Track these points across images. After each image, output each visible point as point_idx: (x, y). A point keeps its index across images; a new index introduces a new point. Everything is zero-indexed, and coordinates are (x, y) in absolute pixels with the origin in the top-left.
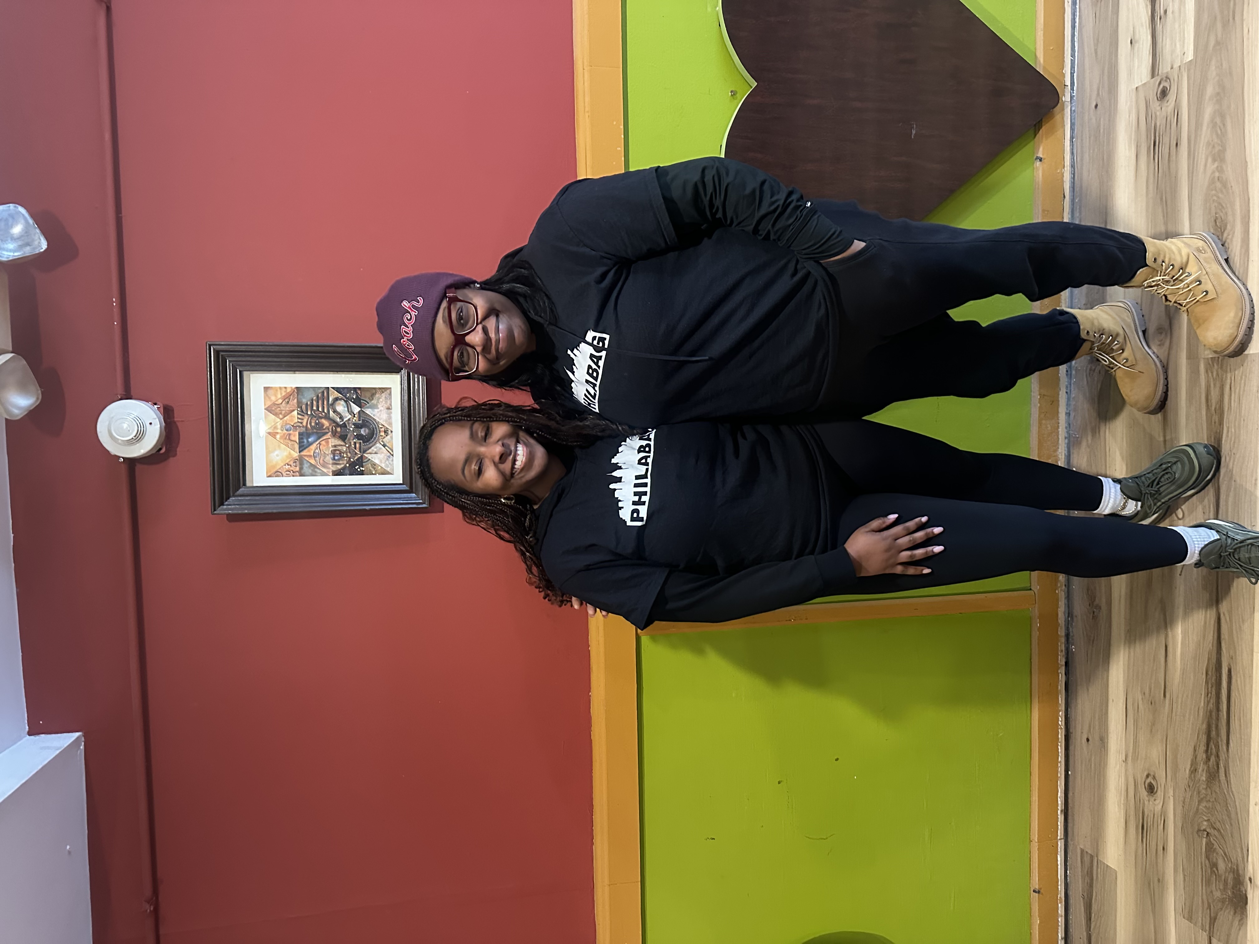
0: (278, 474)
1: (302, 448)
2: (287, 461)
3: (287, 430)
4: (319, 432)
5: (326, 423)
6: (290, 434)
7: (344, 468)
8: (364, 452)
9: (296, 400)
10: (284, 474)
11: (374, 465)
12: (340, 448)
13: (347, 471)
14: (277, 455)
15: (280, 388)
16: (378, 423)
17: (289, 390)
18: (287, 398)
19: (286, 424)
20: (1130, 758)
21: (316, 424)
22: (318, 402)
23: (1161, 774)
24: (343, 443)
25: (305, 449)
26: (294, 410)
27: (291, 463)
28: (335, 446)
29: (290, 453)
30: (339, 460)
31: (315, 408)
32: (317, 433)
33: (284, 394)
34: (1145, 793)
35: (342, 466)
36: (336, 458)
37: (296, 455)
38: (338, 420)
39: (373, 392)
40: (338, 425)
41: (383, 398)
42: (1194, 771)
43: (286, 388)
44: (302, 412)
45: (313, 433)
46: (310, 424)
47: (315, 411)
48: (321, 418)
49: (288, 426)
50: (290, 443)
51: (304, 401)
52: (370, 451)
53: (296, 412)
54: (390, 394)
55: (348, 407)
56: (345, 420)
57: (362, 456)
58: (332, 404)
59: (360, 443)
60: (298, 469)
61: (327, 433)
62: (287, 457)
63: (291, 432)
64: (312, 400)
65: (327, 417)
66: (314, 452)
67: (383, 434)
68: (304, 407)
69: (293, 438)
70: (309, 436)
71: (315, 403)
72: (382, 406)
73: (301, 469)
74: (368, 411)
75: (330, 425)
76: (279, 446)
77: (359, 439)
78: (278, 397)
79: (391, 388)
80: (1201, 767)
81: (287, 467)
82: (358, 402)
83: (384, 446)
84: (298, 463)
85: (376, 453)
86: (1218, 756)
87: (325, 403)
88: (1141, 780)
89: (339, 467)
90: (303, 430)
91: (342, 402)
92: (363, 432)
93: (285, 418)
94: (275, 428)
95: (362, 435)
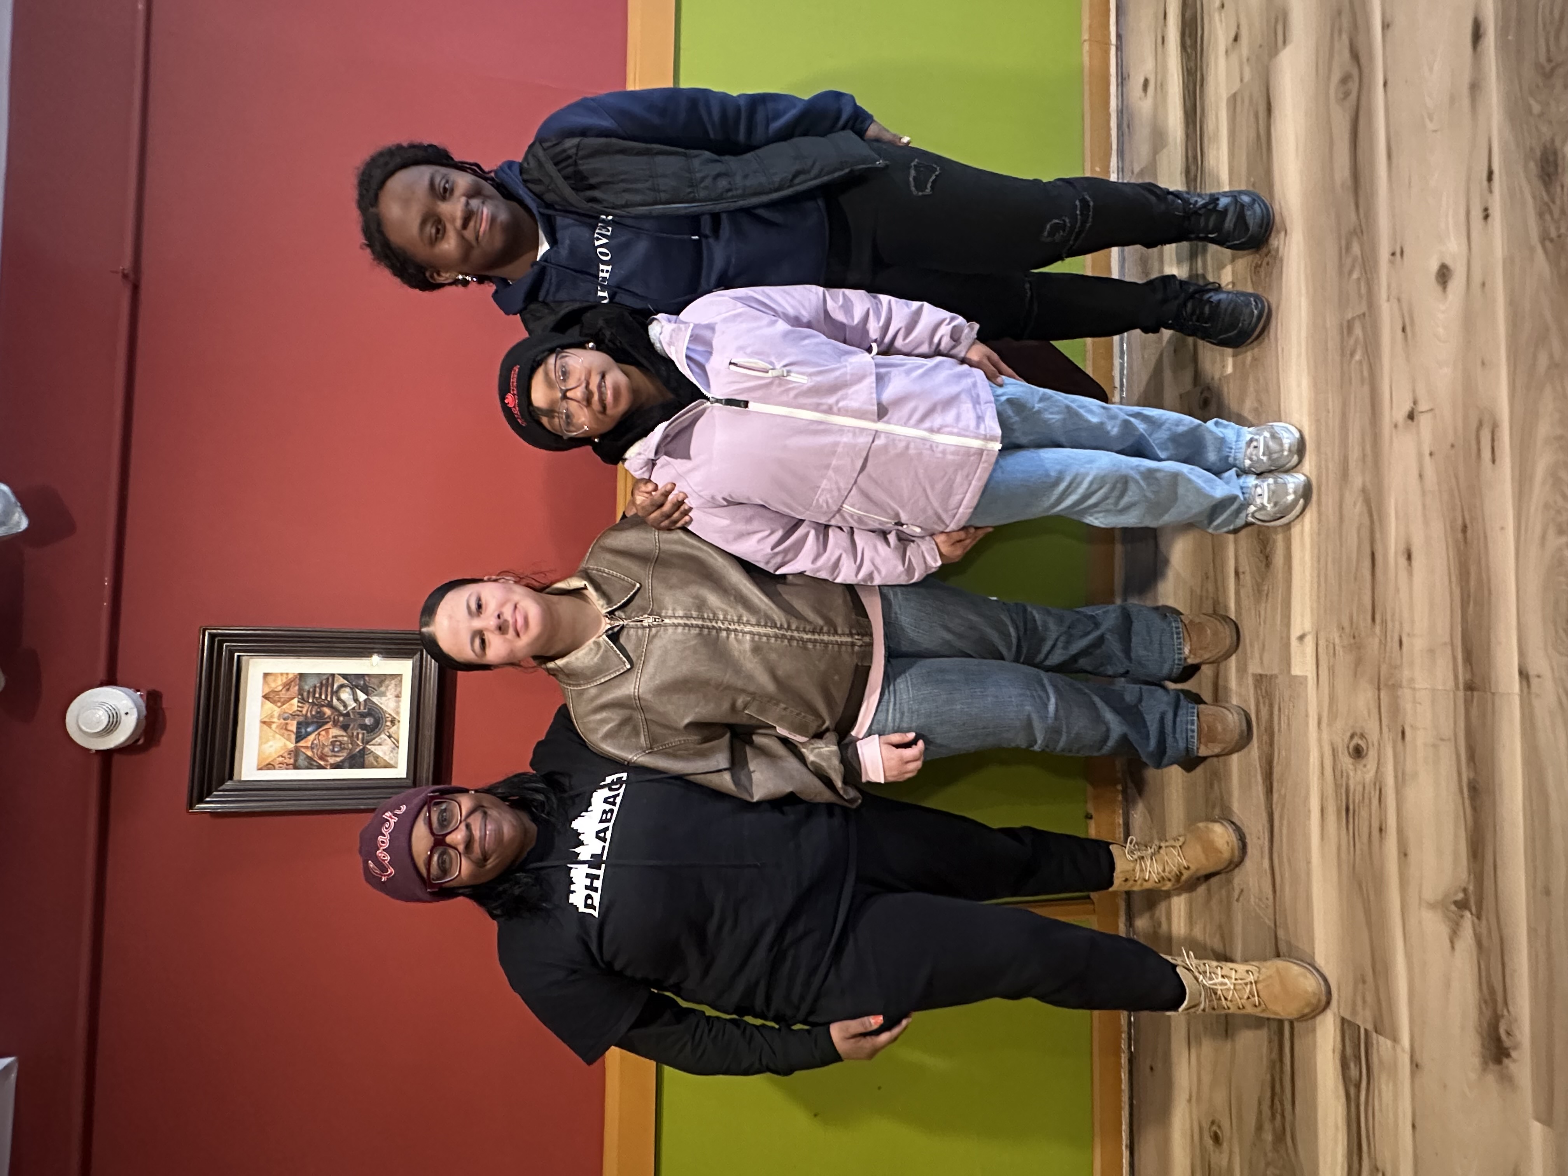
0: (270, 766)
1: (299, 737)
2: (281, 753)
3: (284, 719)
4: (319, 722)
5: (327, 711)
6: (287, 724)
7: (342, 762)
8: (367, 743)
9: (297, 688)
10: (277, 766)
11: (377, 757)
12: (340, 738)
13: (346, 764)
14: (271, 746)
15: (282, 674)
16: (385, 712)
17: (290, 676)
18: (287, 686)
19: (285, 713)
20: (1194, 1098)
21: (317, 713)
22: (321, 689)
23: (1226, 1124)
24: (344, 734)
25: (302, 739)
26: (293, 698)
27: (286, 755)
28: (336, 737)
29: (285, 745)
30: (338, 752)
31: (317, 695)
32: (317, 722)
33: (285, 680)
34: (1211, 1142)
35: (342, 758)
36: (336, 749)
37: (291, 745)
38: (342, 708)
39: (382, 679)
40: (341, 714)
41: (393, 685)
42: (1259, 1128)
43: (287, 674)
44: (303, 699)
45: (313, 723)
46: (311, 711)
47: (317, 698)
48: (323, 706)
49: (286, 715)
50: (286, 733)
51: (307, 688)
52: (373, 742)
53: (296, 700)
54: (401, 681)
55: (354, 695)
56: (349, 708)
57: (364, 748)
58: (337, 692)
59: (363, 734)
60: (292, 761)
61: (328, 722)
62: (281, 748)
63: (289, 721)
64: (315, 687)
65: (330, 705)
66: (312, 743)
67: (389, 724)
68: (305, 694)
69: (290, 728)
70: (308, 724)
71: (318, 690)
72: (391, 694)
73: (296, 761)
74: (375, 699)
75: (332, 713)
76: (274, 737)
77: (362, 729)
78: (277, 684)
79: (401, 675)
80: (1267, 1126)
81: (281, 759)
82: (365, 690)
83: (390, 737)
84: (293, 755)
85: (380, 744)
86: (1283, 1116)
87: (329, 689)
88: (1206, 1126)
89: (338, 759)
90: (301, 719)
91: (348, 690)
92: (368, 721)
93: (284, 707)
94: (272, 717)
95: (365, 725)
